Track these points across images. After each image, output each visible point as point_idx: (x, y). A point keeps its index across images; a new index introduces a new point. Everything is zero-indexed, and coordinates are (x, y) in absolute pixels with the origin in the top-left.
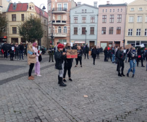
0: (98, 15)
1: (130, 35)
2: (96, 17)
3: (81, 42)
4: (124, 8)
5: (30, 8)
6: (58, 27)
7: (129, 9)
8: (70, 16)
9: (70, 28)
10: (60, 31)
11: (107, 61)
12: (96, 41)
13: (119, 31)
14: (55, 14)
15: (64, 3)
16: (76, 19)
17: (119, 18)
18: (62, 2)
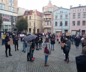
0: (70, 14)
3: (59, 31)
5: (34, 12)
6: (47, 22)
12: (68, 30)
13: (84, 23)
14: (46, 15)
16: (56, 17)
17: (84, 15)
18: (49, 8)
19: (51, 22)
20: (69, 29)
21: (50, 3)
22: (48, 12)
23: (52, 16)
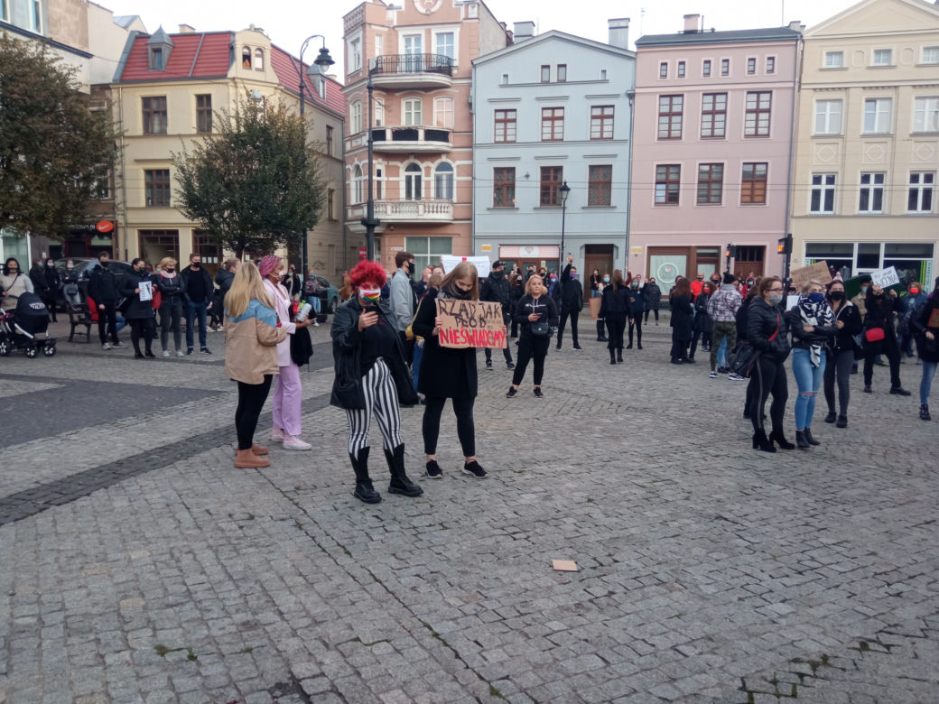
0: (631, 96)
1: (822, 210)
2: (622, 106)
3: (535, 253)
4: (783, 54)
5: (247, 58)
6: (402, 166)
7: (815, 59)
8: (470, 105)
9: (470, 171)
10: (414, 189)
11: (690, 360)
12: (620, 244)
13: (755, 184)
14: (389, 90)
15: (435, 31)
16: (506, 117)
17: (757, 111)
18: (428, 21)
19: (446, 167)
20: (627, 237)
22: (417, 62)
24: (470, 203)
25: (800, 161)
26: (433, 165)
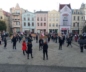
0: (35, 17)
1: (50, 26)
3: (28, 30)
4: (46, 14)
6: (16, 22)
7: (49, 15)
9: (22, 23)
10: (17, 24)
12: (35, 29)
14: (14, 16)
16: (25, 18)
17: (45, 19)
18: (17, 10)
19: (19, 22)
21: (18, 5)
22: (16, 13)
23: (20, 17)
24: (22, 25)
25: (48, 23)
26: (18, 22)
